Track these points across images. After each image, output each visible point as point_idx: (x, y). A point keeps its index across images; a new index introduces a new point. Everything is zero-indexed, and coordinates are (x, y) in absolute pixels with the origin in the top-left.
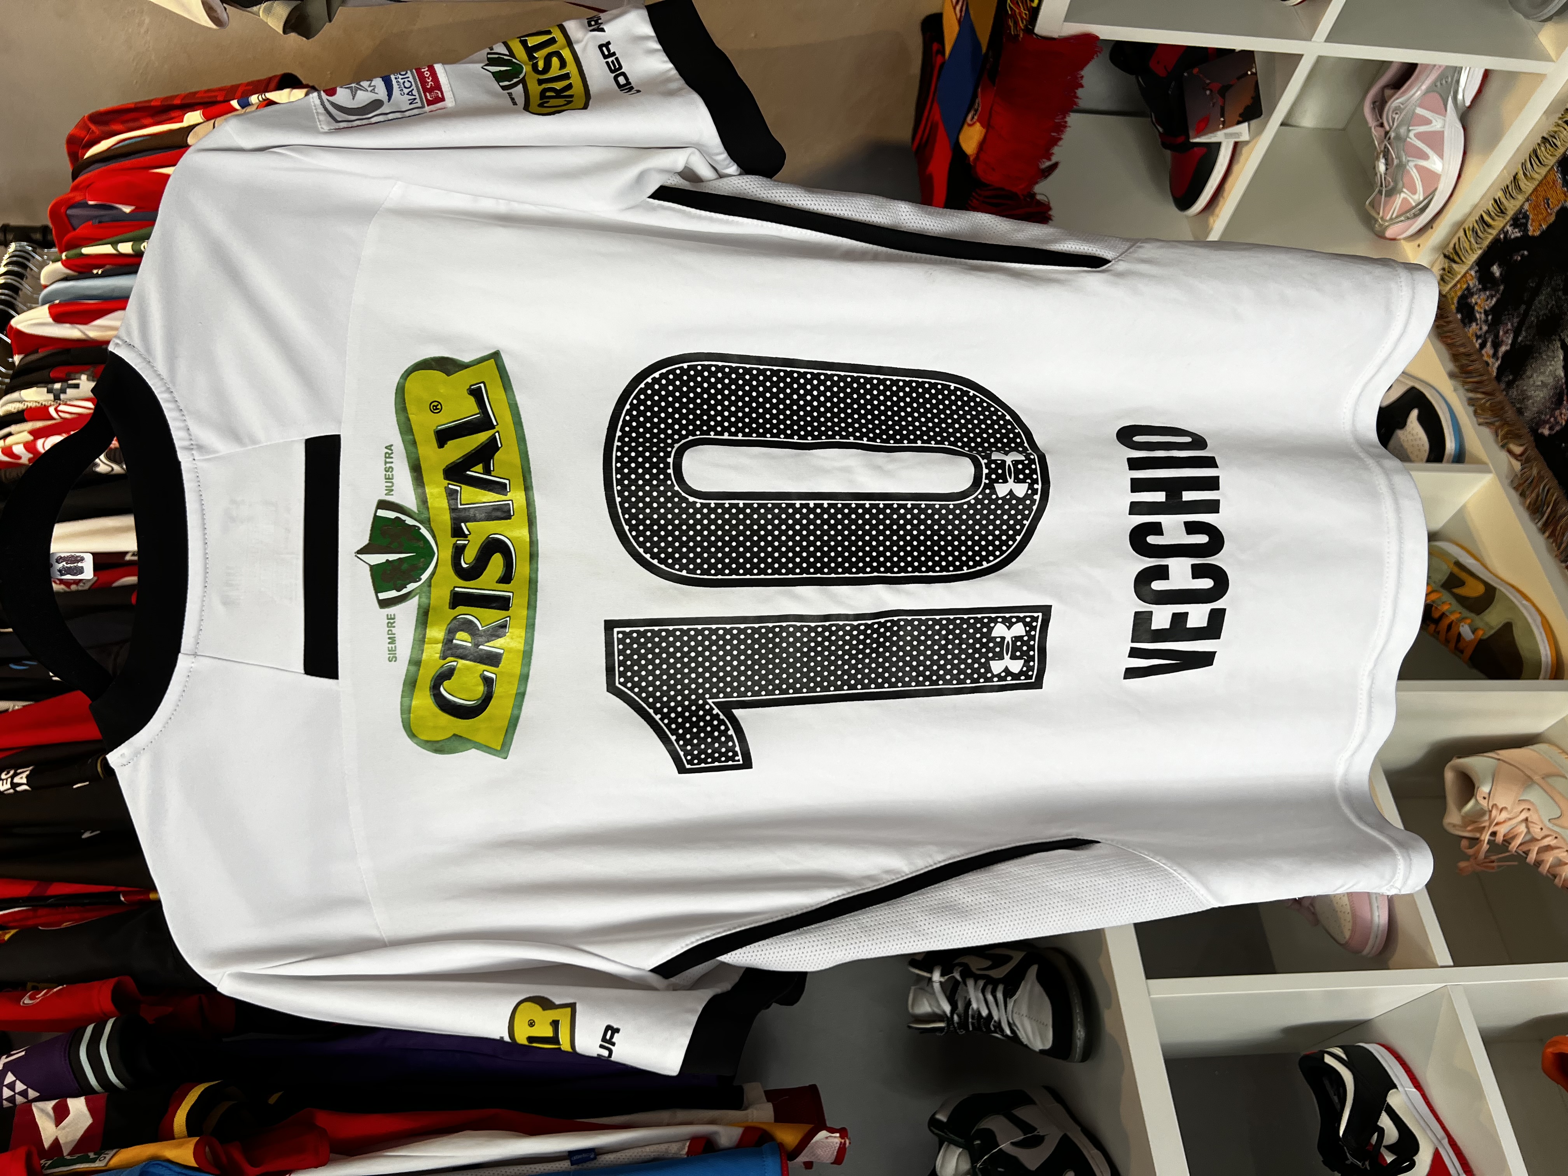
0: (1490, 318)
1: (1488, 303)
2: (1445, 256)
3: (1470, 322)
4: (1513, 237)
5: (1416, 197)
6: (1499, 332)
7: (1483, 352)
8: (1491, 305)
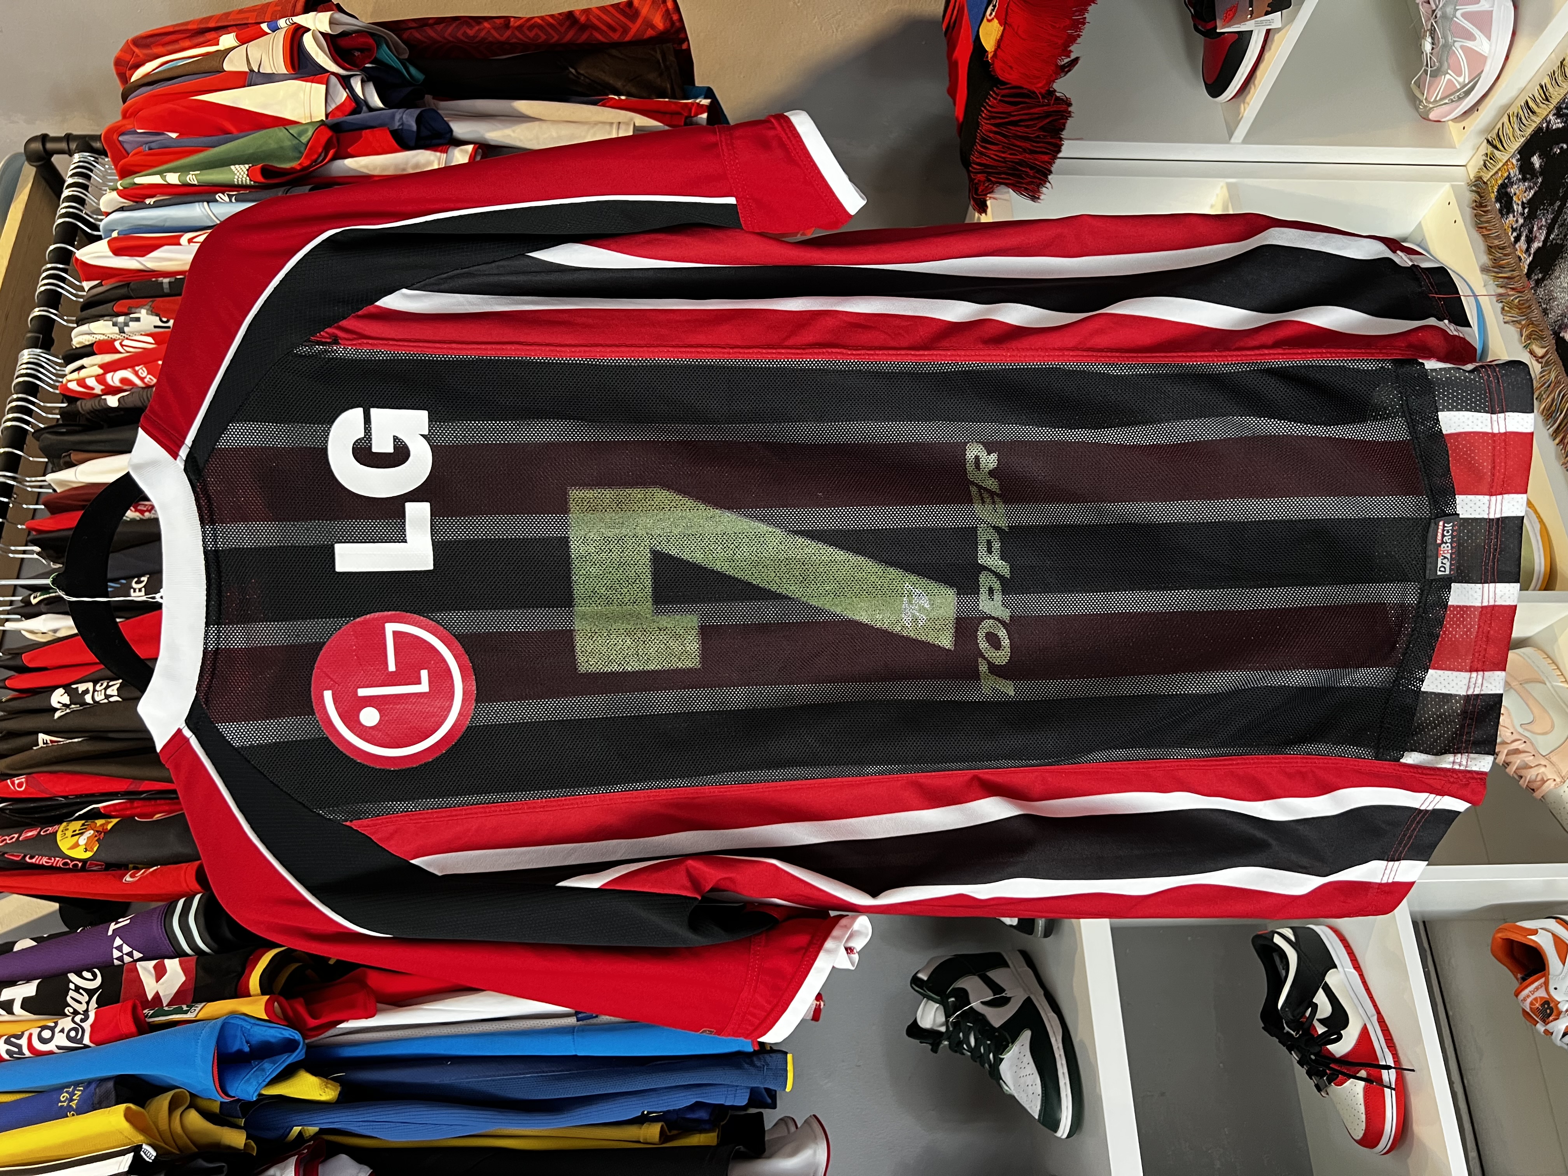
0: (1526, 210)
1: (1526, 194)
2: (1488, 141)
3: (1508, 213)
4: (1554, 127)
5: (1461, 79)
6: (1533, 227)
7: (1517, 246)
8: (1529, 198)
